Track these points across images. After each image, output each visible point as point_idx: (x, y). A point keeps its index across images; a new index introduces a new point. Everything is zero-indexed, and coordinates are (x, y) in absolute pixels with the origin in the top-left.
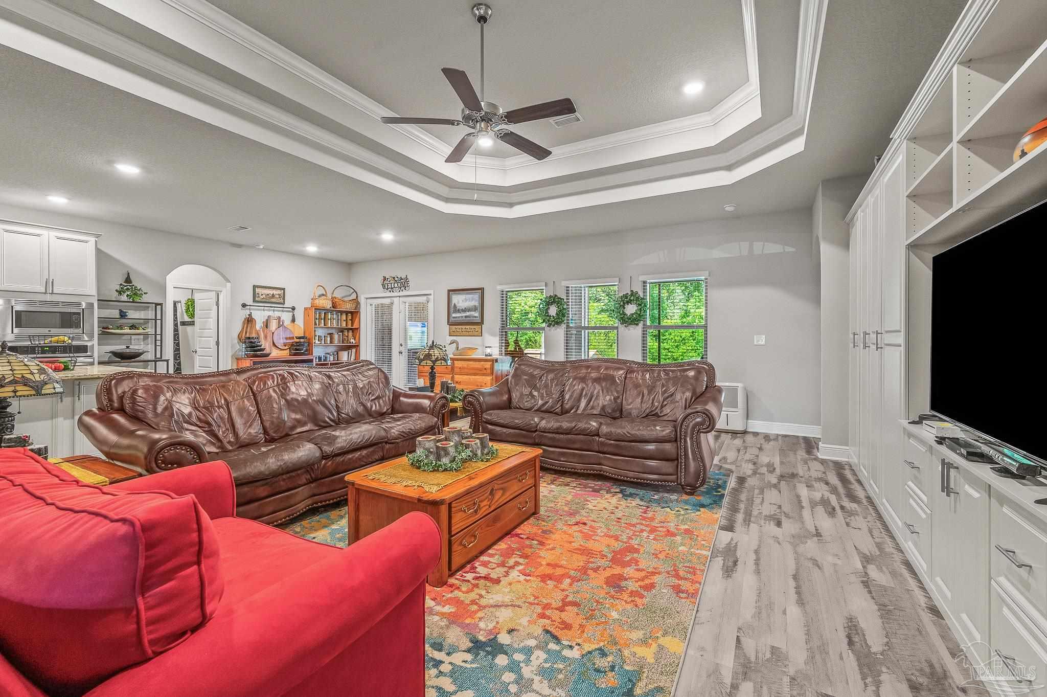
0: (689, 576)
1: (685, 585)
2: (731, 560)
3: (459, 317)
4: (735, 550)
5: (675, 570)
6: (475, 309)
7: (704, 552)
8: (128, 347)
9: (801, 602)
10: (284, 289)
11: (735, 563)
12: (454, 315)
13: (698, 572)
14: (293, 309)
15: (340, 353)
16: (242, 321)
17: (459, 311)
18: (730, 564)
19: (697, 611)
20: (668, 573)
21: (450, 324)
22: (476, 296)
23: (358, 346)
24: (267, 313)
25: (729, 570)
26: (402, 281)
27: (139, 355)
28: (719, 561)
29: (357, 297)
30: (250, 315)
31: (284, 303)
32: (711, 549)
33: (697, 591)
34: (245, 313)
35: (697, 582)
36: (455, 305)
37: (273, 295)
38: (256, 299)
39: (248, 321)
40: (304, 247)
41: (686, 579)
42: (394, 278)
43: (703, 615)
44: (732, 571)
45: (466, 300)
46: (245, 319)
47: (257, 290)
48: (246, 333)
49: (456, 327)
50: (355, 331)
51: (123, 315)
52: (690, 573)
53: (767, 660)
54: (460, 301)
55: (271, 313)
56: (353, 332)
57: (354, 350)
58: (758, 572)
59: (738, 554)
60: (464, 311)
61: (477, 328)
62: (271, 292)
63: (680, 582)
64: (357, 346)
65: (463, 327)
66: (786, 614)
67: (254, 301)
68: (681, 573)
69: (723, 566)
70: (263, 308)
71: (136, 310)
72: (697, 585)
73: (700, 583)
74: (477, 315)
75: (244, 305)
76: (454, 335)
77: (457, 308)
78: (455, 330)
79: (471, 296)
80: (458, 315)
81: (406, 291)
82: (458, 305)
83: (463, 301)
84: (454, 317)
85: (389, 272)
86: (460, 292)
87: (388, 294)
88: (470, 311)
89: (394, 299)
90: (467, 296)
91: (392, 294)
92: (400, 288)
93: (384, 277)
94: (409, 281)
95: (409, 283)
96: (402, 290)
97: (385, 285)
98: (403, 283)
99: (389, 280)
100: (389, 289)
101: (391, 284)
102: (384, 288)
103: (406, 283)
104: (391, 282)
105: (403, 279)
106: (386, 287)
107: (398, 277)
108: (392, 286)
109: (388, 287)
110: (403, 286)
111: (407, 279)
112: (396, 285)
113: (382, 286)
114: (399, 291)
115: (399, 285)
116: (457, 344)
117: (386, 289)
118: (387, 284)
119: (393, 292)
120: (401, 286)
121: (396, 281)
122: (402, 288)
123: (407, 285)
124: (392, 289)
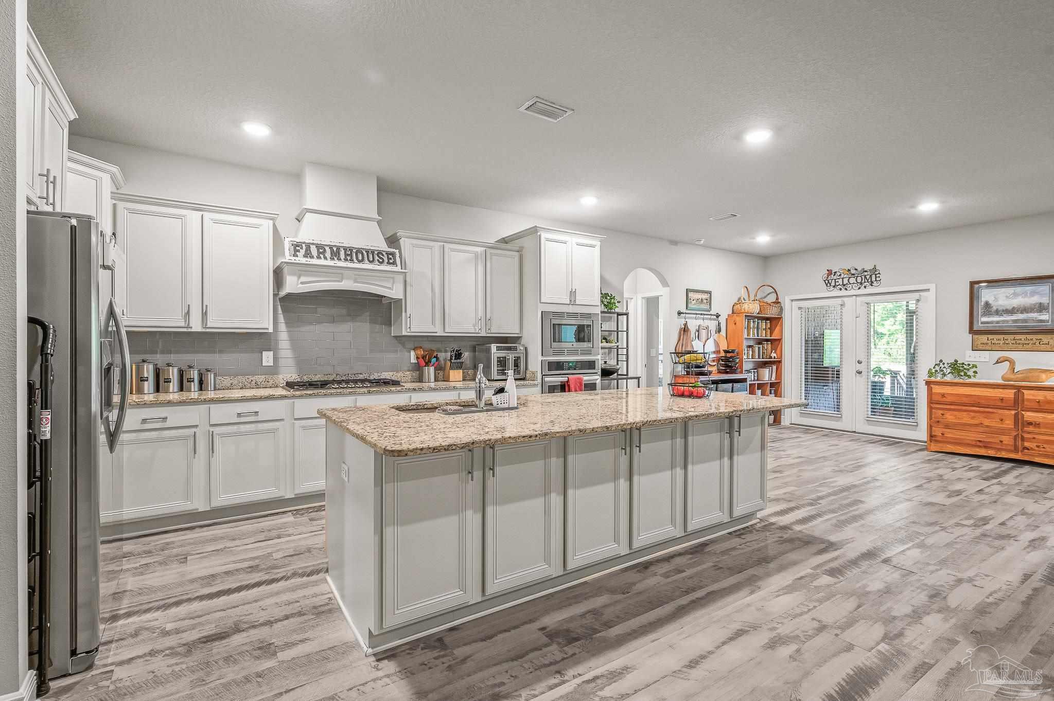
3: (998, 322)
6: (1041, 309)
8: (605, 363)
10: (710, 293)
12: (985, 319)
14: (718, 316)
15: (761, 370)
16: (678, 332)
17: (997, 312)
21: (973, 331)
22: (1044, 289)
23: (780, 362)
24: (698, 322)
26: (866, 274)
29: (777, 299)
30: (686, 325)
31: (710, 310)
34: (681, 322)
36: (987, 303)
37: (701, 301)
38: (689, 305)
39: (684, 331)
40: (754, 238)
42: (849, 270)
45: (1015, 295)
46: (681, 330)
47: (691, 294)
49: (990, 337)
50: (776, 343)
54: (998, 297)
55: (701, 322)
56: (771, 344)
57: (775, 367)
60: (1012, 311)
61: (1045, 337)
62: (700, 296)
64: (778, 363)
65: (1011, 337)
67: (688, 307)
70: (695, 316)
74: (1044, 317)
75: (679, 313)
76: (984, 348)
77: (995, 308)
78: (989, 342)
79: (1029, 289)
80: (996, 319)
81: (873, 288)
82: (996, 304)
83: (1007, 297)
84: (987, 323)
85: (839, 264)
86: (1000, 284)
87: (836, 293)
88: (1027, 313)
89: (845, 299)
90: (1019, 289)
91: (843, 293)
92: (861, 284)
93: (828, 270)
94: (879, 273)
95: (879, 277)
96: (865, 287)
97: (830, 281)
98: (868, 277)
99: (839, 274)
100: (838, 287)
101: (843, 278)
102: (829, 285)
103: (874, 277)
104: (842, 276)
105: (866, 271)
106: (833, 284)
107: (856, 269)
108: (846, 281)
109: (837, 284)
110: (868, 280)
111: (874, 271)
112: (852, 280)
113: (826, 283)
114: (859, 288)
115: (859, 280)
116: (1012, 363)
117: (834, 287)
118: (835, 280)
119: (846, 289)
120: (863, 281)
121: (853, 274)
122: (865, 284)
123: (876, 279)
124: (844, 285)
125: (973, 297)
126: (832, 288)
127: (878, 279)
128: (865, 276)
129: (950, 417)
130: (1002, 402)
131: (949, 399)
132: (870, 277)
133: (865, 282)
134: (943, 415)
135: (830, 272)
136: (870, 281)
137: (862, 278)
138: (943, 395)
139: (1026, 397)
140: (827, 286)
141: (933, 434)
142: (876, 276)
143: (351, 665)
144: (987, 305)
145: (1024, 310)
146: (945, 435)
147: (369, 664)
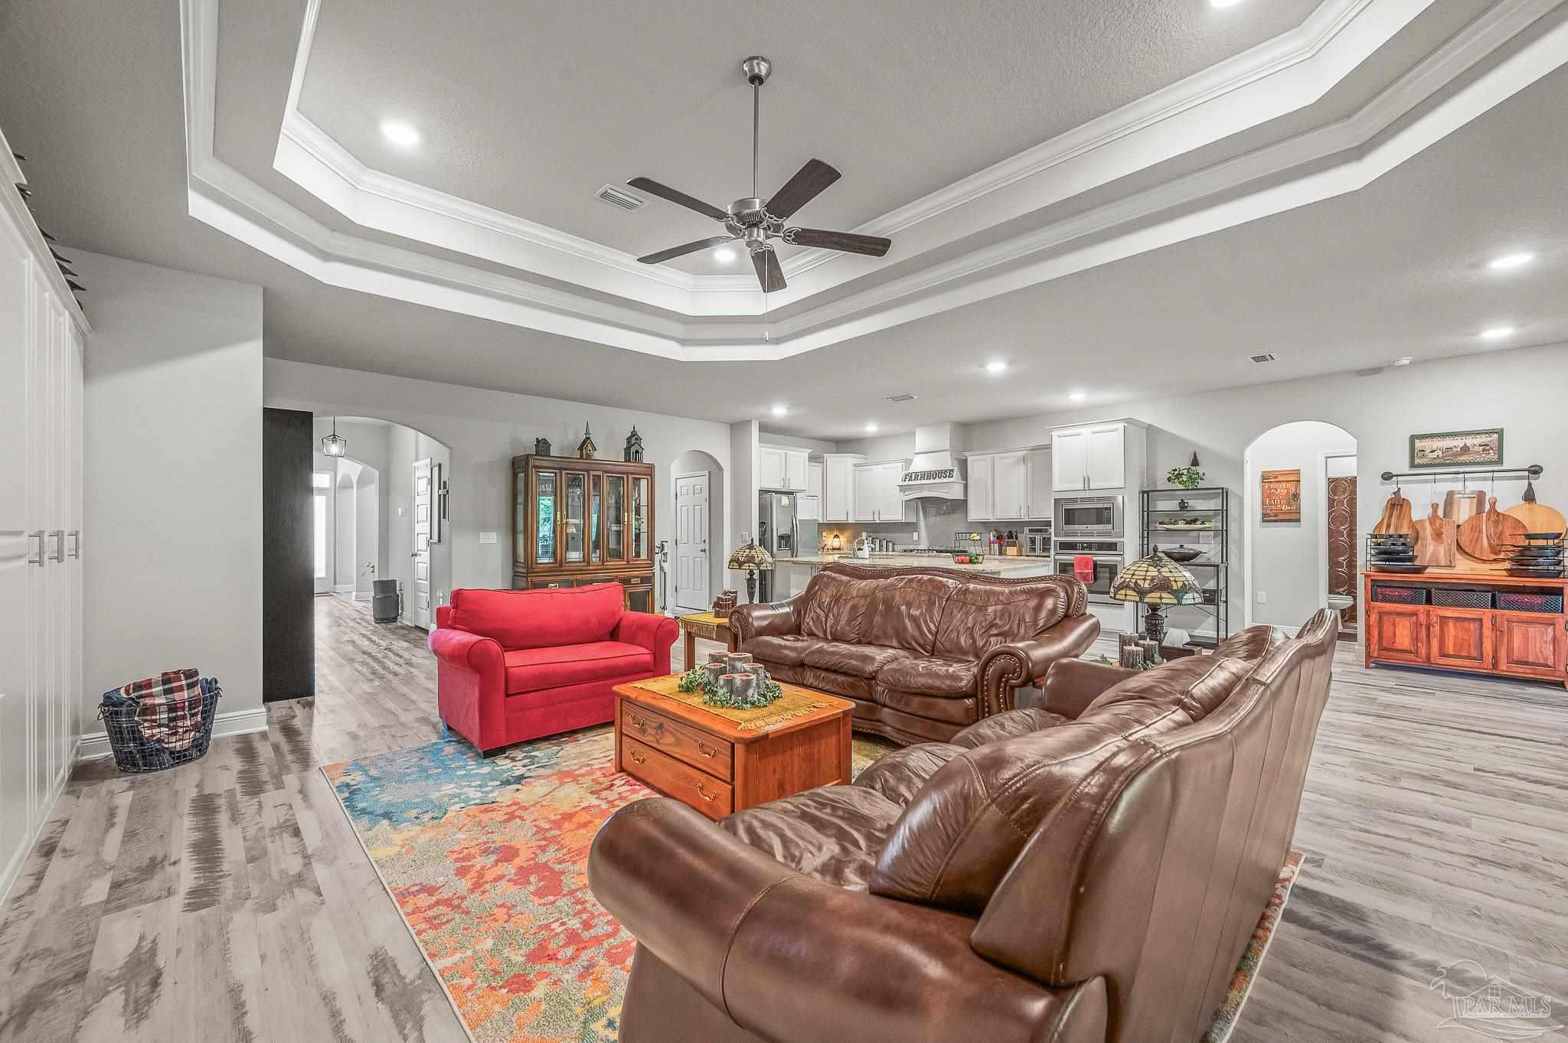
0: (431, 913)
1: (424, 900)
2: (389, 989)
4: (395, 1016)
5: (459, 907)
7: (447, 962)
8: (1182, 546)
9: (235, 992)
10: (1500, 433)
11: (378, 987)
13: (423, 926)
14: (1535, 471)
18: (386, 979)
19: (385, 889)
20: (463, 898)
24: (1443, 487)
25: (381, 966)
27: (1196, 555)
28: (409, 970)
30: (1397, 493)
31: (1500, 461)
32: (440, 979)
33: (403, 904)
34: (1390, 489)
35: (413, 913)
37: (1465, 449)
38: (1417, 461)
39: (1394, 504)
41: (431, 907)
43: (374, 890)
44: (375, 969)
47: (1418, 444)
48: (1388, 526)
51: (1183, 506)
52: (435, 918)
53: (279, 897)
55: (1458, 486)
58: (327, 998)
59: (384, 1011)
62: (1459, 443)
63: (434, 899)
66: (261, 956)
67: (1413, 465)
68: (442, 909)
69: (395, 966)
71: (1205, 499)
72: (410, 910)
73: (407, 914)
75: (1387, 477)
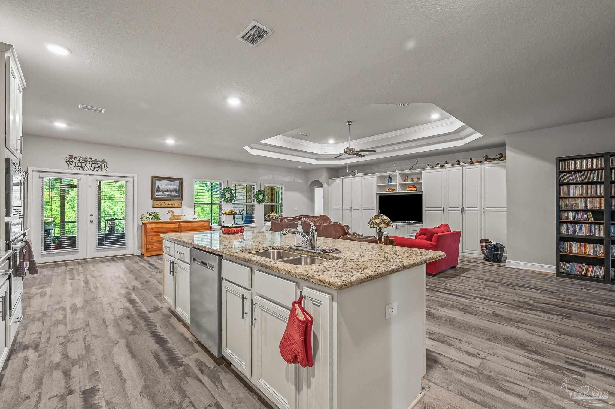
3: (162, 195)
6: (176, 191)
12: (157, 194)
17: (162, 191)
21: (153, 199)
22: (177, 183)
36: (158, 187)
42: (86, 158)
45: (168, 185)
49: (160, 202)
54: (162, 185)
60: (167, 191)
61: (178, 202)
65: (166, 202)
74: (177, 194)
76: (157, 207)
77: (161, 189)
78: (159, 204)
79: (172, 182)
80: (161, 194)
81: (102, 172)
82: (162, 187)
83: (165, 185)
84: (158, 195)
85: (78, 153)
86: (163, 179)
87: (76, 171)
88: (172, 192)
89: (81, 176)
90: (169, 182)
91: (81, 172)
92: (94, 168)
93: (69, 155)
94: (106, 164)
95: (106, 166)
96: (97, 170)
97: (71, 163)
98: (99, 165)
99: (78, 159)
100: (77, 167)
101: (81, 163)
102: (70, 165)
103: (103, 165)
104: (81, 161)
105: (98, 161)
106: (73, 164)
107: (91, 159)
108: (83, 165)
109: (76, 165)
110: (99, 167)
111: (103, 162)
112: (88, 165)
113: (67, 163)
114: (93, 171)
115: (93, 165)
116: (172, 212)
117: (74, 167)
118: (75, 162)
119: (84, 170)
120: (96, 167)
121: (89, 162)
122: (97, 169)
123: (104, 167)
124: (82, 167)
125: (153, 184)
126: (72, 168)
127: (105, 167)
128: (97, 164)
129: (155, 239)
130: (174, 229)
131: (155, 230)
132: (101, 165)
133: (97, 167)
134: (152, 238)
135: (71, 157)
136: (100, 167)
137: (95, 165)
138: (152, 229)
139: (182, 226)
140: (68, 165)
141: (148, 248)
142: (104, 165)
143: (436, 398)
144: (158, 188)
145: (171, 191)
146: (153, 248)
147: (429, 391)
